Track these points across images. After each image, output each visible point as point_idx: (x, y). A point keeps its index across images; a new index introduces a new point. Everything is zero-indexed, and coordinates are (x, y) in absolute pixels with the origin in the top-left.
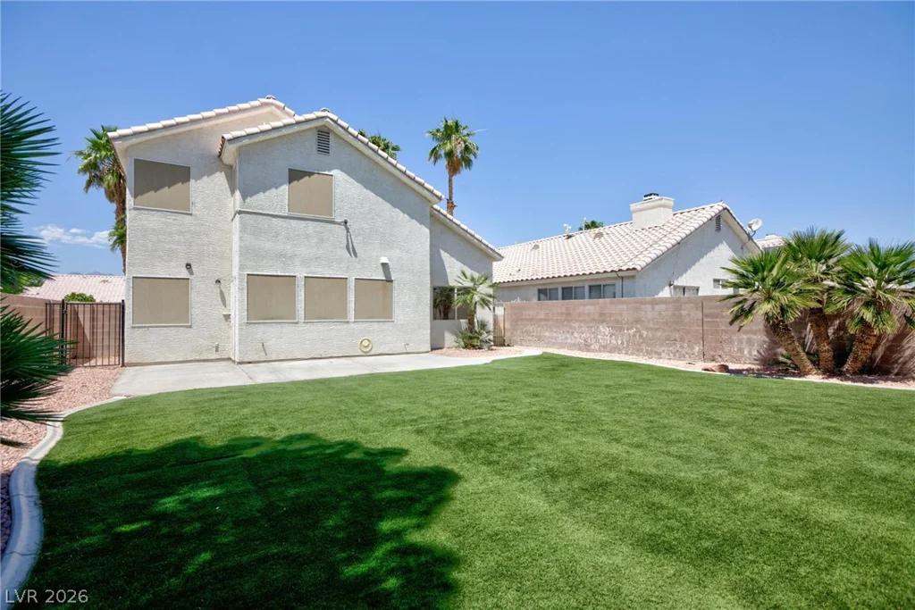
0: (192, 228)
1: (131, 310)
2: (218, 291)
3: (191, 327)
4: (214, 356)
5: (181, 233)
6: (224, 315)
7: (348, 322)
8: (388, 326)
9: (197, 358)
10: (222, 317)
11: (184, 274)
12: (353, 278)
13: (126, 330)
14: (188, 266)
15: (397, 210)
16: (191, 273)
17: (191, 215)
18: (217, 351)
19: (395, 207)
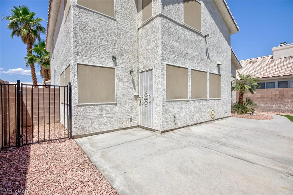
0: (115, 31)
1: (77, 91)
2: (131, 79)
3: (116, 104)
4: (130, 125)
5: (109, 33)
6: (134, 95)
7: (207, 100)
8: (219, 102)
9: (121, 127)
10: (134, 97)
11: (111, 64)
12: (209, 72)
13: (73, 108)
14: (114, 58)
15: (221, 34)
16: (116, 64)
17: (115, 20)
18: (131, 121)
19: (221, 32)
